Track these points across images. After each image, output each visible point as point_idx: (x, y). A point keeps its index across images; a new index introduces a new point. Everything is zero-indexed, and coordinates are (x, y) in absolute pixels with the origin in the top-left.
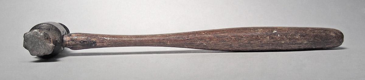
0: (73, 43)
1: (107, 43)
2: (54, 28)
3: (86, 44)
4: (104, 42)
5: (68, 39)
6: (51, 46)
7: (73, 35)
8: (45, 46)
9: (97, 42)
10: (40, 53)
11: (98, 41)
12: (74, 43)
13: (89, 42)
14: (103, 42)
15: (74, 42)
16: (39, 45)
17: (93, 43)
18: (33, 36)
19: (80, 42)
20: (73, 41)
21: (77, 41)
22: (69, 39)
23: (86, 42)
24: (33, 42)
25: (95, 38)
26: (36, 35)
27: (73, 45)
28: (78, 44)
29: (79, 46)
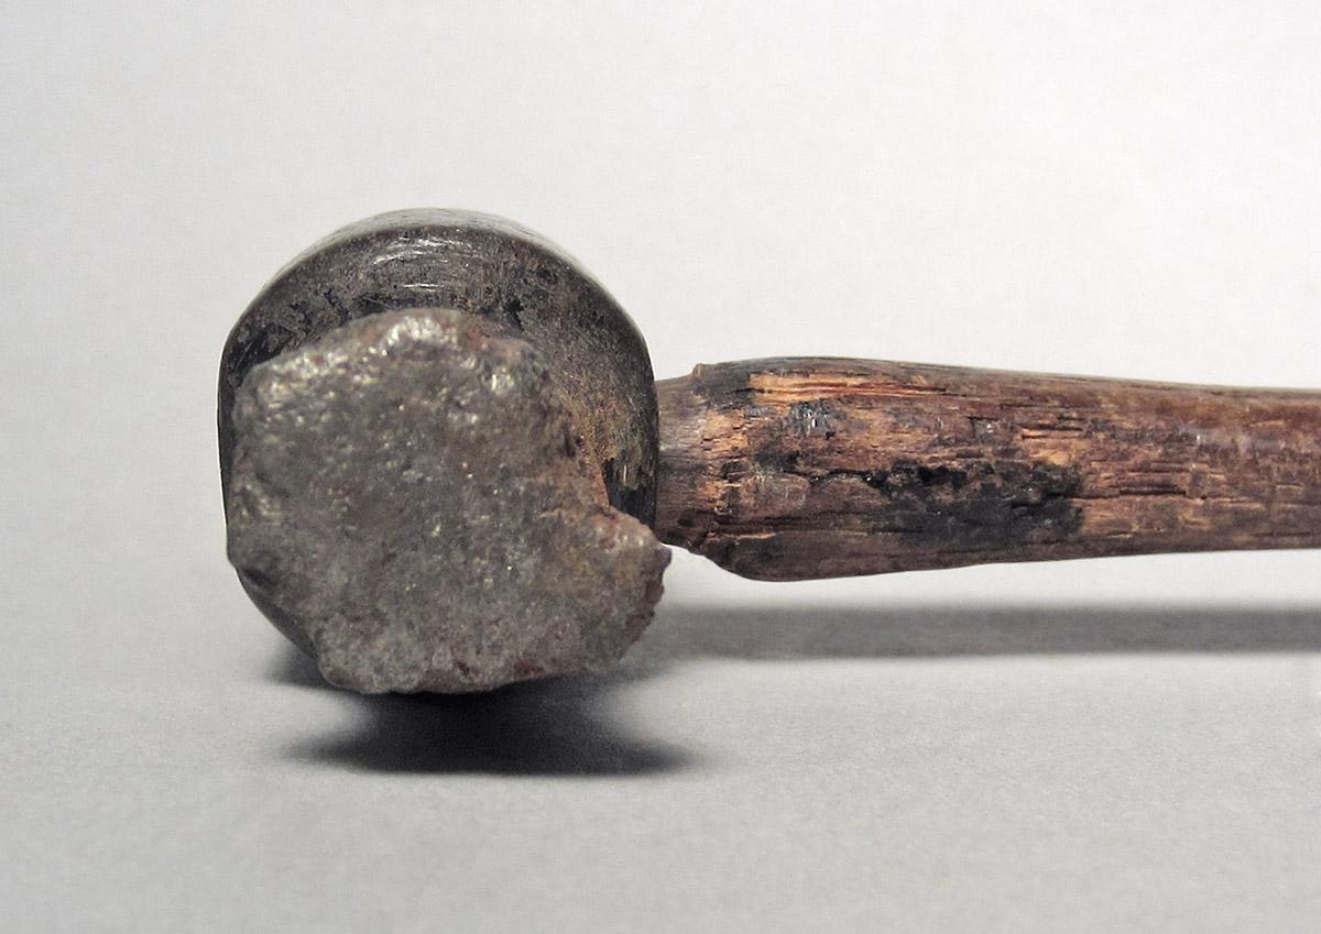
0: (790, 492)
1: (1227, 503)
2: (562, 296)
3: (954, 510)
4: (1176, 479)
5: (723, 446)
6: (627, 555)
7: (768, 381)
8: (549, 556)
9: (1089, 485)
10: (472, 659)
11: (1105, 476)
12: (801, 502)
13: (988, 489)
14: (1165, 489)
15: (802, 483)
16: (459, 536)
17: (1049, 495)
18: (383, 407)
19: (879, 482)
20: (788, 463)
21: (837, 460)
22: (739, 440)
23: (958, 479)
24: (377, 496)
25: (1061, 425)
26: (431, 389)
27: (780, 522)
28: (847, 510)
29: (854, 535)
